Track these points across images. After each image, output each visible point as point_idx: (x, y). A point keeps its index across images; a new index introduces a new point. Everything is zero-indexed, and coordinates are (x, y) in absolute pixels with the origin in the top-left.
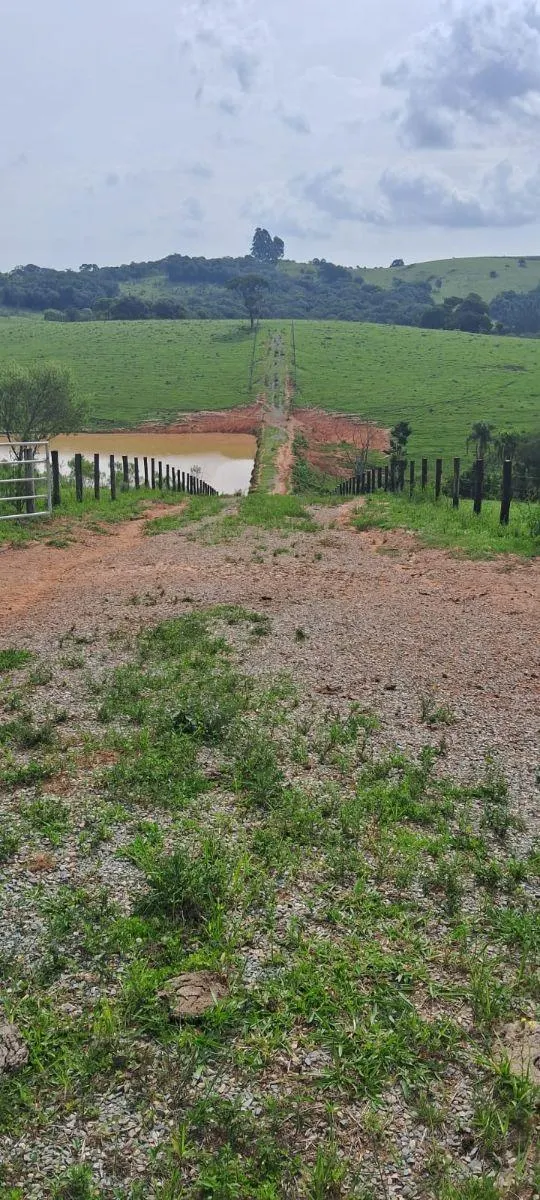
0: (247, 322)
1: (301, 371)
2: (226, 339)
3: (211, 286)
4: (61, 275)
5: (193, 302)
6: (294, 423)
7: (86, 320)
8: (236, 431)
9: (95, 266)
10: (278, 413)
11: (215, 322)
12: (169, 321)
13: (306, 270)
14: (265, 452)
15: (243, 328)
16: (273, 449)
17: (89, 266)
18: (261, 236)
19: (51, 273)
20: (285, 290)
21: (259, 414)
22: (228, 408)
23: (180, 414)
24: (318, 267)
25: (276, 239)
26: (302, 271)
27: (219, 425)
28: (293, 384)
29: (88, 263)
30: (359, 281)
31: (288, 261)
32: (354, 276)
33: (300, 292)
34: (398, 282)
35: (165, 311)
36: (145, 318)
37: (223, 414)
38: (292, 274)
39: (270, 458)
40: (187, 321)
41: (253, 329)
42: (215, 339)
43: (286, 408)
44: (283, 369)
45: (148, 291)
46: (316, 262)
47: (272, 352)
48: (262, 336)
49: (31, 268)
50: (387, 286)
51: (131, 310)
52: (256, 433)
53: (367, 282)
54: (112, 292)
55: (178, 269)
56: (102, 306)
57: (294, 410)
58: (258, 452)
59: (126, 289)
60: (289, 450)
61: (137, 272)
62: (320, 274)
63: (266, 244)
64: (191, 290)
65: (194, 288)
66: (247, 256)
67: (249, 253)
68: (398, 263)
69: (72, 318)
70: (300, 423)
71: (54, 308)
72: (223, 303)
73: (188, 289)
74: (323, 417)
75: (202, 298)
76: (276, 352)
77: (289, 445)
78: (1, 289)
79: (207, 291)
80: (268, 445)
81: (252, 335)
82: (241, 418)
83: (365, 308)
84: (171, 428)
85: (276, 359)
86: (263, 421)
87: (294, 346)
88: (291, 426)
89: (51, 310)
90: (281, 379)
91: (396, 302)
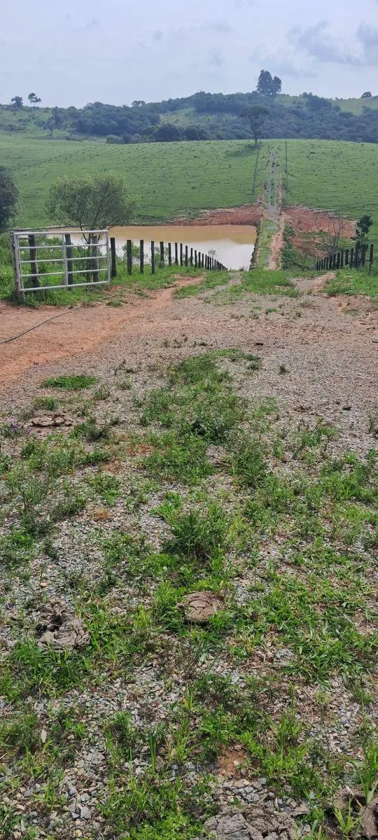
0: (252, 142)
1: (292, 178)
2: (237, 154)
3: (226, 115)
4: (118, 109)
5: (212, 127)
6: (285, 217)
7: (137, 142)
8: (242, 223)
9: (143, 102)
10: (274, 209)
11: (229, 142)
12: (195, 142)
13: (297, 102)
14: (263, 239)
15: (249, 146)
16: (269, 237)
17: (139, 102)
18: (265, 76)
19: (111, 108)
20: (282, 117)
21: (259, 210)
22: (239, 206)
23: (201, 211)
24: (307, 99)
25: (276, 78)
26: (294, 103)
27: (230, 218)
28: (285, 188)
29: (138, 100)
30: (337, 109)
31: (284, 95)
32: (333, 106)
33: (293, 119)
34: (366, 110)
35: (192, 135)
36: (178, 140)
37: (232, 210)
38: (287, 105)
39: (266, 243)
40: (208, 142)
41: (256, 147)
42: (229, 155)
43: (279, 206)
44: (279, 176)
45: (181, 120)
46: (305, 95)
47: (270, 164)
48: (263, 152)
49: (98, 105)
50: (358, 112)
51: (168, 134)
52: (256, 224)
53: (344, 109)
54: (155, 121)
55: (204, 103)
56: (148, 132)
57: (285, 207)
58: (257, 239)
59: (165, 119)
60: (281, 237)
61: (173, 106)
62: (308, 104)
63: (268, 82)
64: (212, 118)
65: (214, 117)
66: (253, 92)
67: (256, 89)
68: (367, 95)
69: (126, 141)
70: (289, 217)
71: (114, 134)
72: (235, 127)
73: (210, 117)
74: (306, 213)
75: (220, 124)
76: (273, 164)
77: (281, 233)
78: (76, 121)
79: (224, 119)
80: (265, 233)
81: (256, 151)
82: (245, 213)
83: (341, 130)
84: (195, 222)
85: (274, 169)
86: (262, 216)
87: (286, 159)
88: (282, 219)
89: (111, 136)
90: (276, 183)
91: (365, 125)
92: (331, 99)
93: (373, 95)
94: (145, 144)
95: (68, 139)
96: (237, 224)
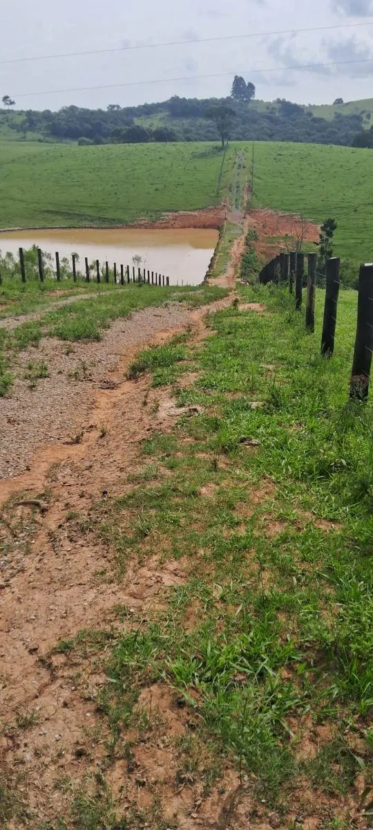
0: (219, 143)
1: (257, 180)
2: (203, 156)
3: (200, 120)
4: (93, 113)
5: (186, 131)
6: (250, 220)
7: (105, 143)
8: (205, 227)
9: (118, 106)
10: (239, 213)
11: (196, 143)
12: (162, 143)
13: (270, 108)
14: (224, 243)
15: (216, 148)
16: (230, 241)
17: (114, 106)
18: (238, 81)
19: (86, 112)
20: (255, 121)
21: (222, 214)
22: (203, 209)
23: (164, 214)
24: (280, 105)
25: (249, 84)
26: (268, 108)
27: (192, 222)
28: (250, 189)
29: (113, 104)
30: (310, 114)
31: (258, 100)
32: (306, 112)
33: (265, 124)
34: (338, 116)
35: (161, 136)
36: (146, 142)
37: (196, 213)
38: (260, 110)
39: (227, 248)
40: (175, 143)
41: (223, 148)
42: (195, 156)
43: (244, 208)
44: (244, 178)
45: (154, 123)
46: (278, 101)
47: (236, 166)
48: (230, 153)
49: (73, 108)
50: (329, 117)
51: (137, 136)
52: (219, 228)
53: (316, 115)
54: (128, 123)
55: (178, 107)
57: (250, 210)
58: (218, 244)
59: (140, 122)
60: (243, 241)
61: (148, 110)
62: (280, 110)
63: (242, 88)
64: (186, 122)
65: (188, 121)
66: (228, 97)
67: (229, 94)
68: (339, 101)
69: (98, 142)
70: (254, 221)
71: (86, 137)
72: (209, 132)
73: (184, 122)
74: (271, 216)
75: (193, 129)
76: (240, 166)
77: (243, 237)
78: (50, 123)
79: (198, 123)
80: (227, 237)
81: (223, 152)
82: (209, 217)
83: (313, 134)
84: (156, 225)
85: (239, 171)
86: (226, 219)
87: (253, 161)
88: (246, 223)
89: (83, 138)
90: (241, 186)
91: (336, 130)
92: (304, 105)
93: (345, 101)
94: (111, 146)
95: (40, 141)
96: (199, 227)
